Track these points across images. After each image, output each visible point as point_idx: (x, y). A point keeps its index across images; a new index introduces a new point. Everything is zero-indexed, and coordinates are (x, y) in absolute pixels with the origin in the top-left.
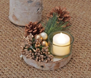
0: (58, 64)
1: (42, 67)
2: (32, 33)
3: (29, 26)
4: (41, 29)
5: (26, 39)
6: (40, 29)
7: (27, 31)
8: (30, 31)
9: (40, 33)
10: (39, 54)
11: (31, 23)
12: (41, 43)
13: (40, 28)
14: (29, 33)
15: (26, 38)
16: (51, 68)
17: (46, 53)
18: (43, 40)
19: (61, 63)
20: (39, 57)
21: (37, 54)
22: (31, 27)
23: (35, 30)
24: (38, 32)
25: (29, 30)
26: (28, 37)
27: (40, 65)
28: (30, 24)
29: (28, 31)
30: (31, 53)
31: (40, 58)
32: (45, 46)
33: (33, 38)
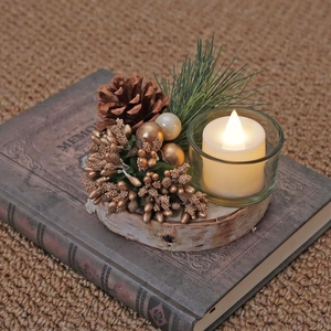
0: (226, 225)
1: (169, 239)
2: (124, 116)
3: (113, 91)
4: (156, 101)
5: (103, 140)
6: (152, 102)
7: (106, 108)
8: (118, 110)
9: (154, 114)
10: (153, 193)
11: (120, 79)
12: (159, 153)
13: (151, 96)
14: (115, 117)
15: (101, 136)
16: (201, 242)
17: (181, 191)
18: (166, 142)
19: (238, 223)
20: (153, 203)
21: (147, 195)
22: (118, 96)
23: (136, 107)
24: (147, 115)
25: (115, 108)
26: (109, 133)
27: (159, 234)
28: (117, 86)
29: (111, 109)
30: (124, 194)
31: (157, 208)
32: (173, 162)
33: (129, 136)
